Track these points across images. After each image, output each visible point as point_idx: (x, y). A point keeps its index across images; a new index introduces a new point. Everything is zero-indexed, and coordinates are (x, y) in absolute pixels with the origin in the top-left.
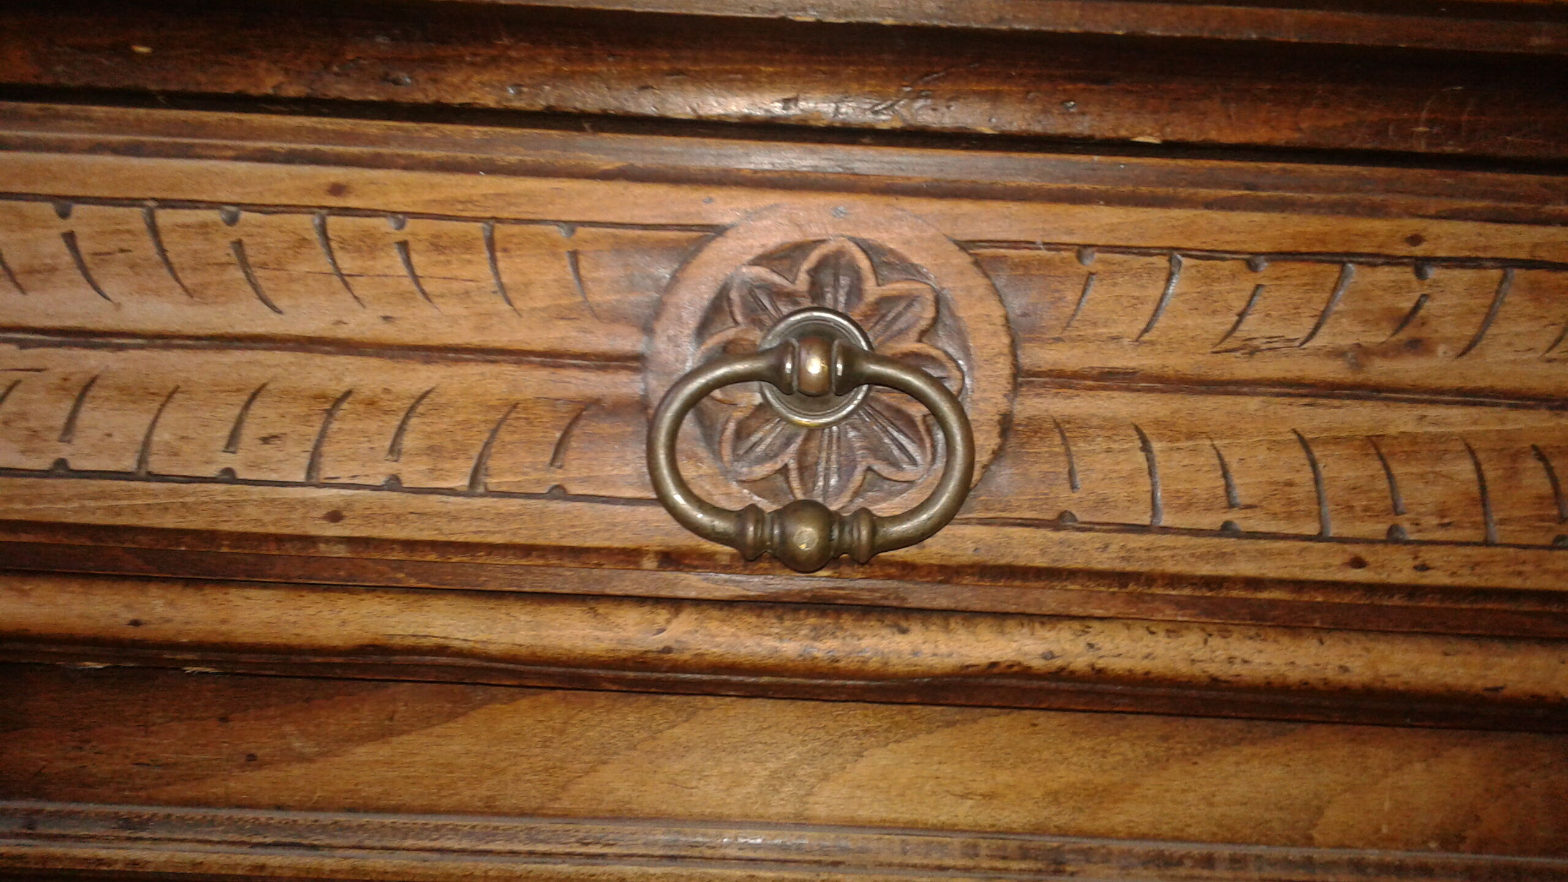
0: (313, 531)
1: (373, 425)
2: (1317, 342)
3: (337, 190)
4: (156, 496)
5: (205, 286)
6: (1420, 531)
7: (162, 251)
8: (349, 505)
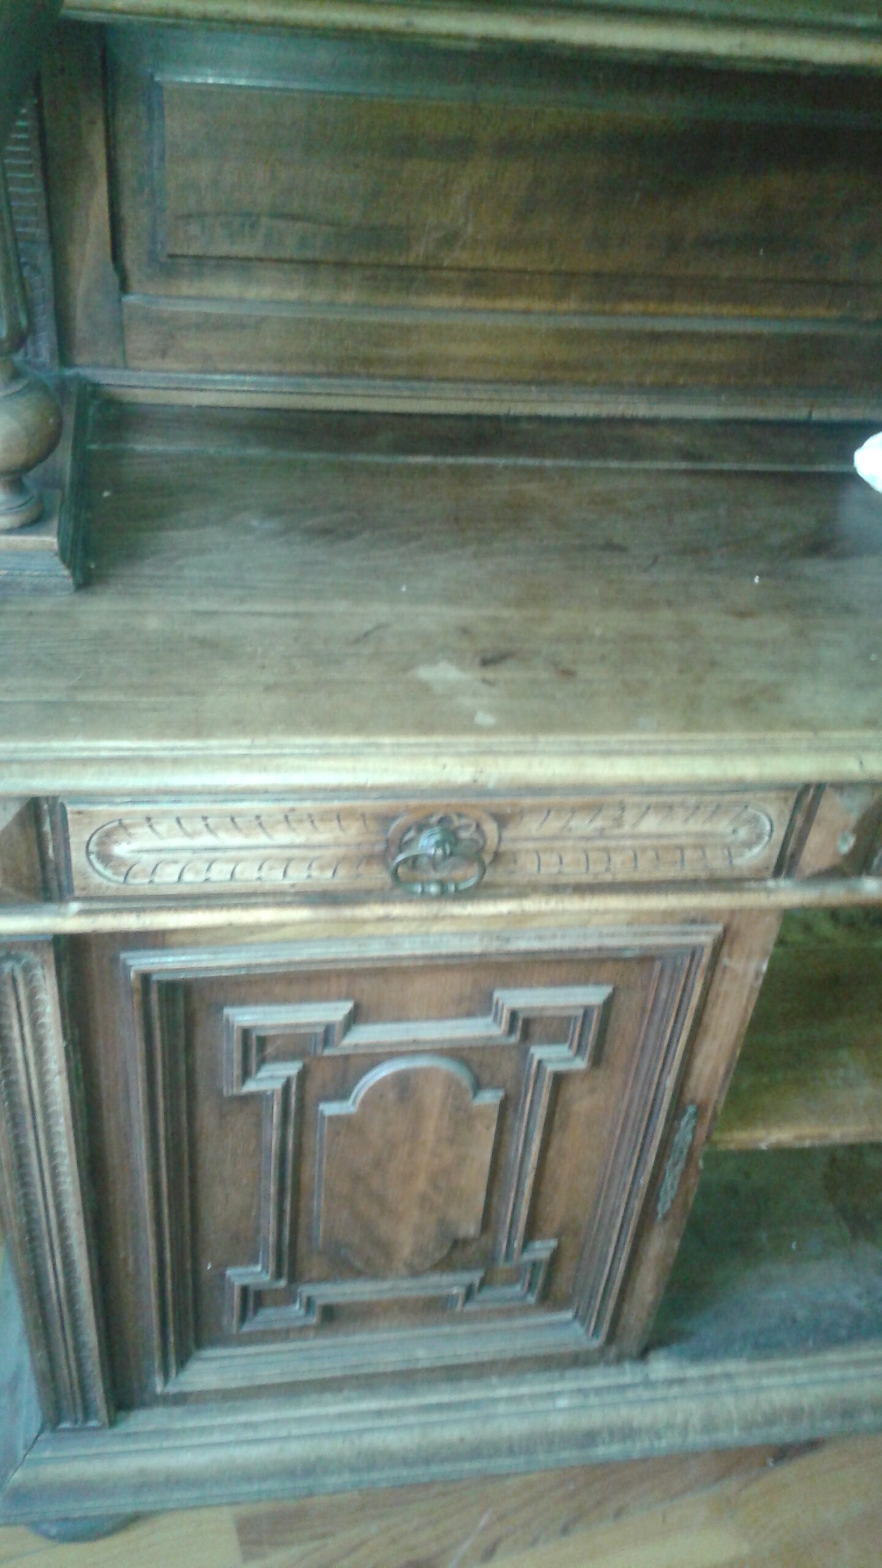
0: (288, 890)
1: (302, 864)
2: (590, 827)
4: (238, 884)
5: (250, 834)
6: (615, 869)
7: (236, 826)
8: (296, 883)
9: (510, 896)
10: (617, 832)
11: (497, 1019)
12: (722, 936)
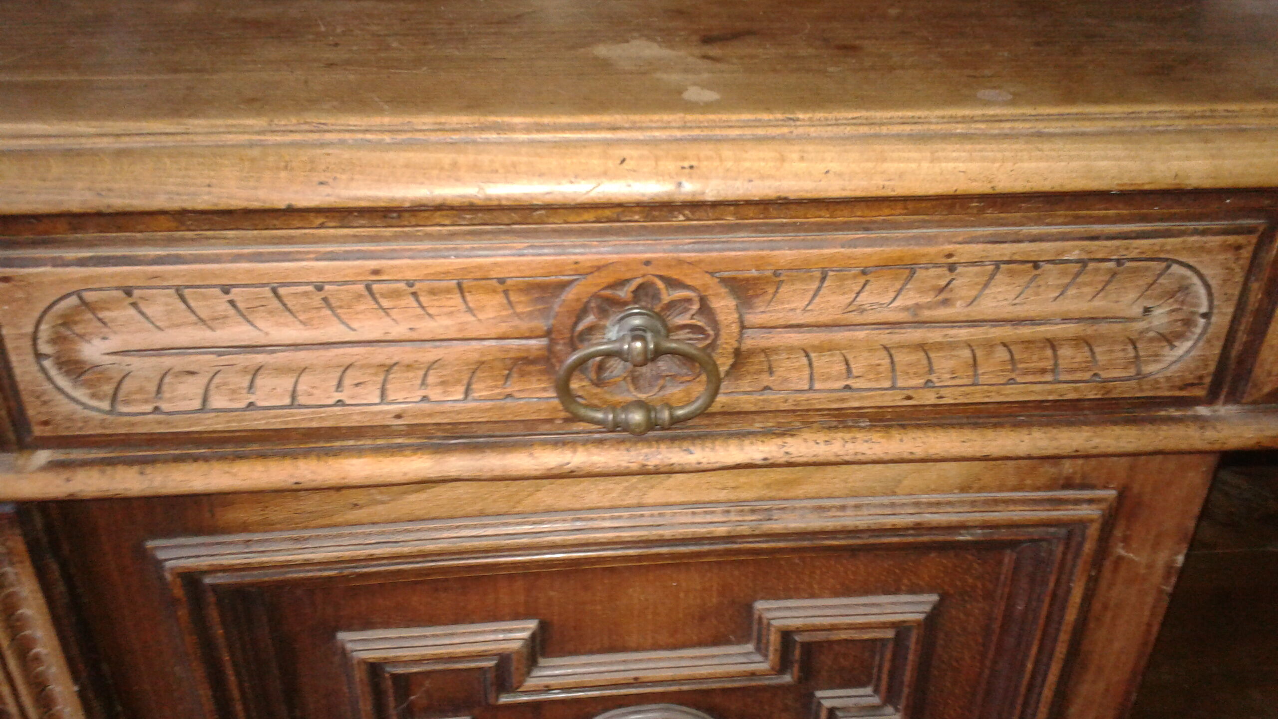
0: (389, 423)
1: (411, 375)
2: (896, 304)
3: (376, 272)
4: (305, 415)
5: (311, 319)
6: (940, 382)
7: (284, 305)
8: (405, 411)
9: (767, 434)
10: (943, 313)
11: (761, 649)
12: (1115, 505)
